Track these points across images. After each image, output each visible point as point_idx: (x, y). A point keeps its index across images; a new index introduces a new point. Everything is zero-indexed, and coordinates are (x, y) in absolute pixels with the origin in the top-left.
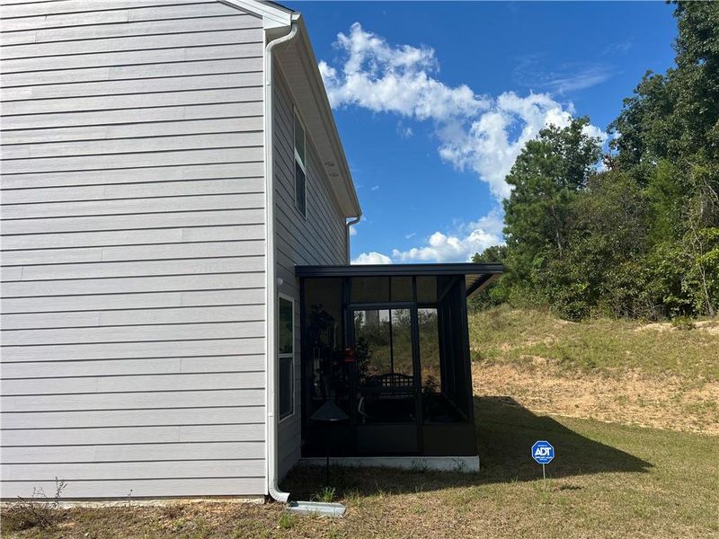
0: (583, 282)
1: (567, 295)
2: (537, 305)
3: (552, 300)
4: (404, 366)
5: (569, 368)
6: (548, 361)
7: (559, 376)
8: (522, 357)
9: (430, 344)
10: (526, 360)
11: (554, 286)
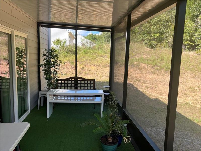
0: (157, 33)
1: (150, 38)
2: (138, 42)
3: (143, 40)
4: (83, 64)
5: (157, 69)
6: (147, 66)
7: (153, 73)
8: (135, 63)
9: (95, 55)
10: (137, 65)
11: (144, 34)
